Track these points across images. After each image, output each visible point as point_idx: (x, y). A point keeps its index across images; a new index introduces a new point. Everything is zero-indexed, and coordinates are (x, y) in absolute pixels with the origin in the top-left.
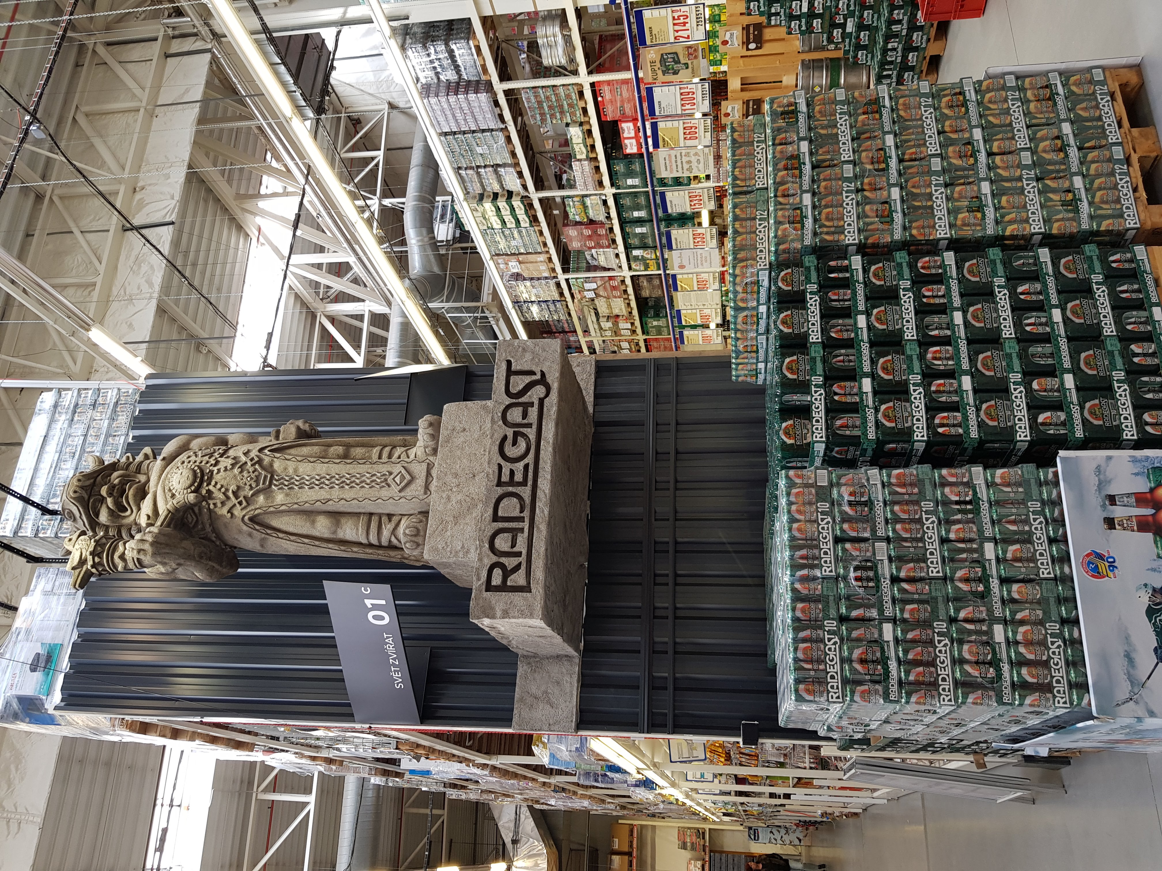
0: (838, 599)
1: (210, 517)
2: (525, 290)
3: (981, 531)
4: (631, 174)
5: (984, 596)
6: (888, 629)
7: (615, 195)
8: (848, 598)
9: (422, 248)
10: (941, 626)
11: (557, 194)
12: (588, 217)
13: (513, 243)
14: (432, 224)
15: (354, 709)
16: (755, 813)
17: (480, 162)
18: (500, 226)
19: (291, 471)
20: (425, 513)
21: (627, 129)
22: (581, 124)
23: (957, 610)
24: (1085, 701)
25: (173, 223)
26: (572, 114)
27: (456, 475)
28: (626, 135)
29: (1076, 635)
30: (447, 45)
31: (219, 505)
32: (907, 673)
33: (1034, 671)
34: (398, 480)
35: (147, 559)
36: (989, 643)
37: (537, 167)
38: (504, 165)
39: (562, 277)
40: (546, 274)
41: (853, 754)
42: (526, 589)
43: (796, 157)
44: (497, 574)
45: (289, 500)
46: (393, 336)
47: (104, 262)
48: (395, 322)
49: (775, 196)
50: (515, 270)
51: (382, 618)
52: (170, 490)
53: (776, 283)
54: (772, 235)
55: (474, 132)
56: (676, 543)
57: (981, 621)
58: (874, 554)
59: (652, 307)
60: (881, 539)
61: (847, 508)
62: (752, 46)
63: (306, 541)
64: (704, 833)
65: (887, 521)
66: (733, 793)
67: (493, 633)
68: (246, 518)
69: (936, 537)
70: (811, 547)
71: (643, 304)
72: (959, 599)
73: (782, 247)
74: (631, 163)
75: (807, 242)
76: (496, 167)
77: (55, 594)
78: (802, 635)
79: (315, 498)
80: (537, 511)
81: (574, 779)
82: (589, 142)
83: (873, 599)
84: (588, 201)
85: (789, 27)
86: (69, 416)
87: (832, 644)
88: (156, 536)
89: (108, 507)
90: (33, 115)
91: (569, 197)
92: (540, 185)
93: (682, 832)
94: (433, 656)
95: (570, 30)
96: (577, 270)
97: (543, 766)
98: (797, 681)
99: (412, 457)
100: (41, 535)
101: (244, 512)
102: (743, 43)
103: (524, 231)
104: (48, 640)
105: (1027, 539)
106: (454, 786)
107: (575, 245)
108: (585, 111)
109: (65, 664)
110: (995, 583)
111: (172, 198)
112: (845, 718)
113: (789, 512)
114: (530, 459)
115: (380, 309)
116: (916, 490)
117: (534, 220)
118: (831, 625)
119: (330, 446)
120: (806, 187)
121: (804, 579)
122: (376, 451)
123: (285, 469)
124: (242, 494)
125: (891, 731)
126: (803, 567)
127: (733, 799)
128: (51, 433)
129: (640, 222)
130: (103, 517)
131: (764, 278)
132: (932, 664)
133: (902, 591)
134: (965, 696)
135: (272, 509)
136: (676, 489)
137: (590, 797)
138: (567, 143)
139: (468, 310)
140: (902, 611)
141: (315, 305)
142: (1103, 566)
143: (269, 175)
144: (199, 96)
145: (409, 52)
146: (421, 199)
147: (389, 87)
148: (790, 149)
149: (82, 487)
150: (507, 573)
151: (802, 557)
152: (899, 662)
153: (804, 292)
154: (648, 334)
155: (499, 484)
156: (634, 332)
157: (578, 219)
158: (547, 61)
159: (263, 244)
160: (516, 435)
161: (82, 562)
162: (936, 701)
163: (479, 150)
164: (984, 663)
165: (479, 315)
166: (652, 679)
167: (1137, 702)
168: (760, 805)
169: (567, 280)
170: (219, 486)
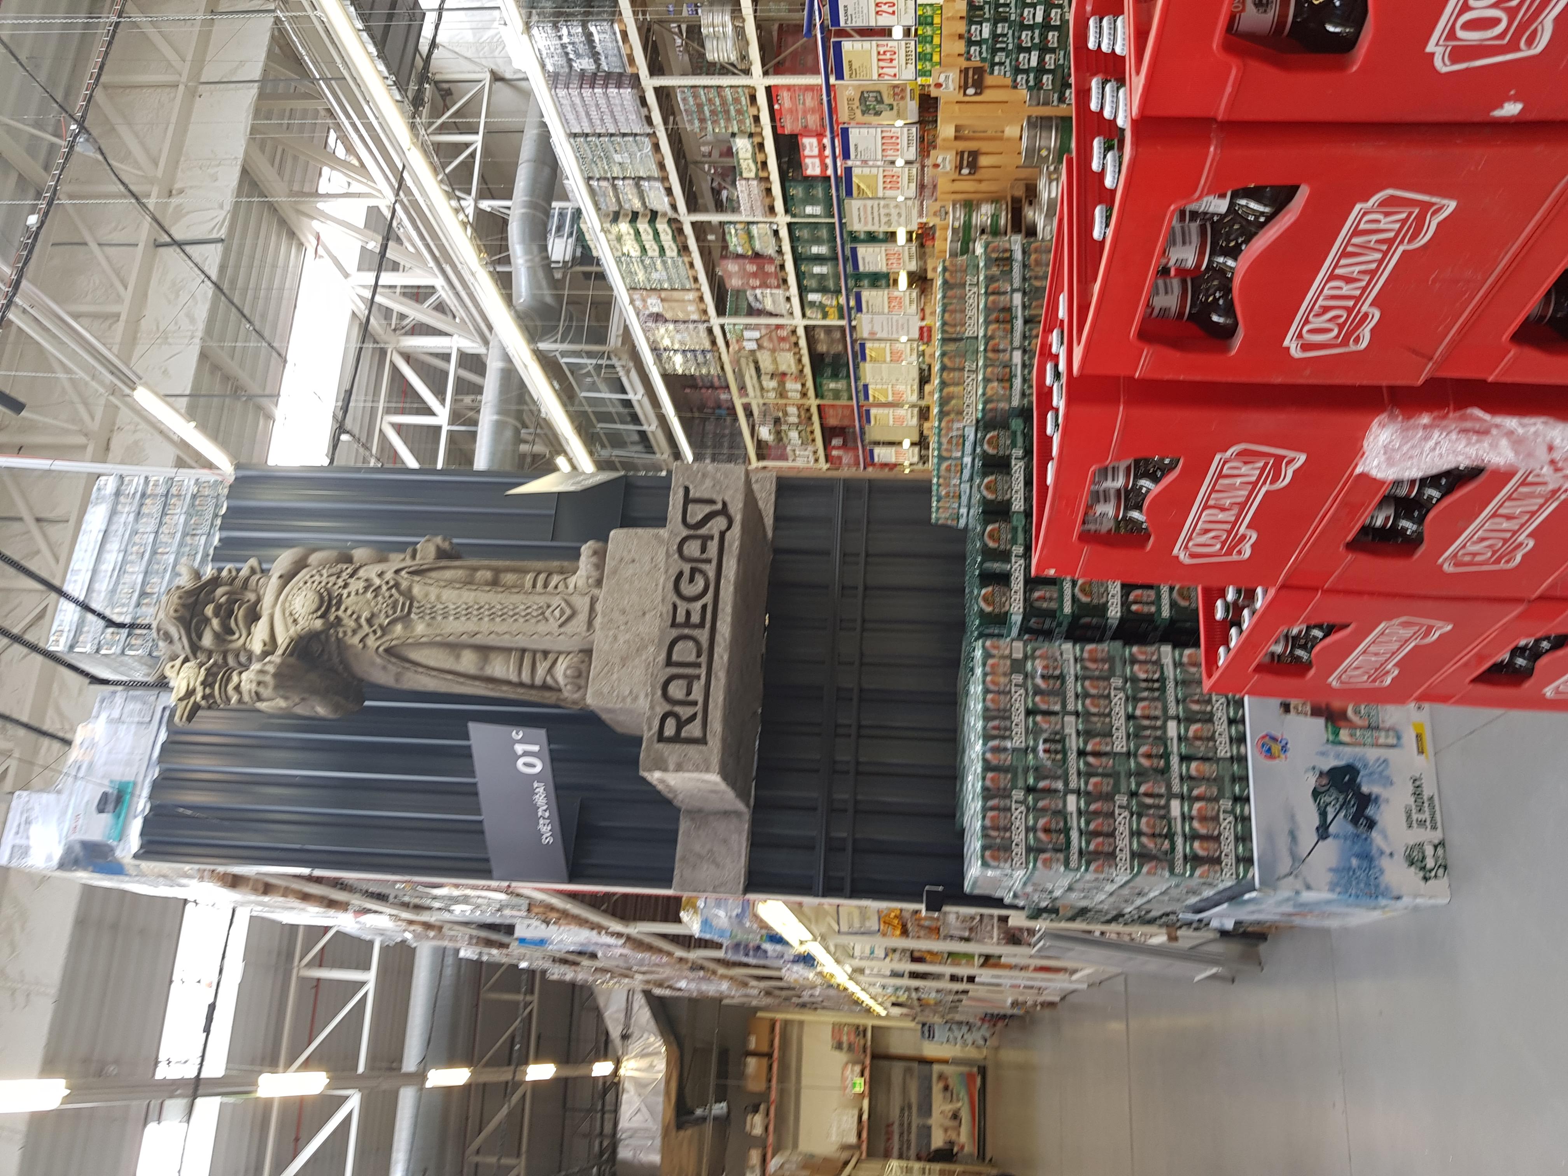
0: (1026, 770)
1: (339, 647)
2: (665, 335)
3: (1165, 709)
4: (811, 200)
5: (1165, 771)
6: (1072, 800)
7: (789, 225)
8: (1036, 769)
9: (532, 270)
10: (1121, 799)
11: (715, 218)
12: (753, 250)
13: (655, 276)
14: (545, 239)
15: (493, 864)
16: (932, 1002)
17: (616, 171)
18: (638, 253)
19: (433, 598)
20: (588, 652)
21: (810, 145)
22: (751, 135)
23: (1139, 785)
24: (1250, 875)
25: (222, 240)
26: (741, 122)
27: (623, 612)
28: (807, 152)
29: (1246, 812)
30: (584, 26)
31: (350, 633)
32: (1088, 843)
33: (1205, 845)
34: (557, 613)
35: (266, 692)
36: (1166, 817)
37: (691, 181)
38: (649, 179)
39: (716, 322)
40: (695, 317)
41: (1041, 925)
42: (702, 741)
43: (1008, 309)
44: (671, 724)
45: (430, 631)
46: (491, 384)
47: (131, 288)
48: (494, 366)
49: (985, 350)
50: (655, 310)
51: (533, 766)
52: (291, 614)
53: (982, 445)
54: (980, 392)
55: (612, 135)
56: (861, 690)
57: (1160, 796)
58: (1063, 727)
59: (829, 365)
60: (1070, 713)
61: (1039, 681)
62: (971, 91)
63: (450, 677)
64: (865, 1031)
65: (1077, 696)
66: (906, 975)
67: (660, 787)
68: (381, 649)
69: (1122, 713)
70: (1004, 718)
71: (818, 361)
72: (1141, 774)
73: (989, 406)
74: (812, 187)
75: (1015, 402)
76: (638, 180)
77: (123, 723)
78: (990, 803)
79: (461, 630)
80: (716, 656)
81: (720, 954)
82: (760, 157)
83: (1059, 772)
84: (754, 229)
85: (1015, 80)
86: (135, 507)
87: (1018, 813)
88: (280, 667)
89: (213, 630)
90: (81, 124)
91: (730, 223)
92: (693, 205)
93: (837, 1028)
94: (583, 807)
95: (744, 21)
96: (736, 313)
97: (691, 937)
98: (984, 848)
99: (571, 586)
100: (103, 652)
101: (379, 643)
102: (960, 87)
103: (669, 261)
104: (118, 778)
105: (1209, 719)
106: (564, 961)
107: (734, 282)
108: (757, 119)
109: (142, 804)
110: (1175, 760)
111: (221, 207)
112: (1029, 884)
113: (984, 682)
114: (708, 598)
115: (472, 346)
116: (1106, 666)
117: (684, 249)
118: (1018, 795)
119: (475, 569)
120: (1017, 343)
121: (996, 750)
122: (529, 577)
123: (426, 595)
124: (376, 622)
125: (1076, 899)
126: (994, 738)
127: (906, 982)
128: (113, 528)
129: (819, 259)
130: (207, 640)
131: (970, 433)
132: (1112, 834)
133: (1087, 764)
134: (1141, 866)
135: (410, 641)
136: (863, 630)
137: (731, 978)
138: (729, 152)
139: (590, 355)
140: (1086, 783)
141: (384, 337)
142: (1276, 748)
143: (333, 168)
144: (257, 74)
145: (535, 31)
146: (532, 205)
147: (492, 51)
148: (1003, 300)
149: (184, 606)
150: (681, 724)
151: (994, 728)
152: (1081, 833)
153: (1009, 457)
154: (822, 397)
155: (674, 625)
156: (804, 395)
157: (740, 250)
158: (712, 56)
159: (321, 257)
160: (693, 571)
161: (190, 693)
162: (1113, 870)
163: (617, 158)
164: (1160, 835)
165: (604, 362)
166: (829, 839)
167: (1296, 876)
168: (938, 991)
169: (722, 327)
170: (349, 612)
